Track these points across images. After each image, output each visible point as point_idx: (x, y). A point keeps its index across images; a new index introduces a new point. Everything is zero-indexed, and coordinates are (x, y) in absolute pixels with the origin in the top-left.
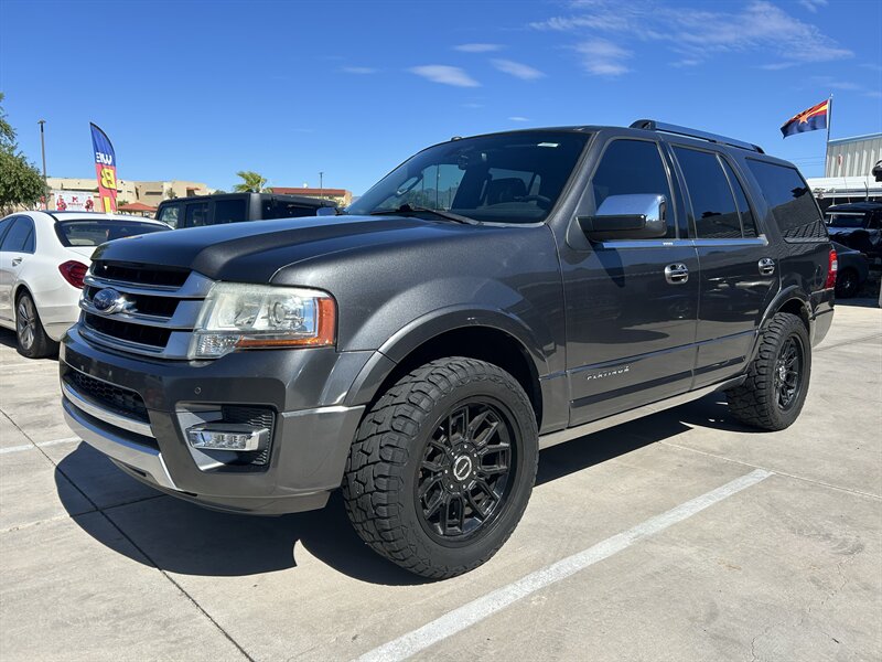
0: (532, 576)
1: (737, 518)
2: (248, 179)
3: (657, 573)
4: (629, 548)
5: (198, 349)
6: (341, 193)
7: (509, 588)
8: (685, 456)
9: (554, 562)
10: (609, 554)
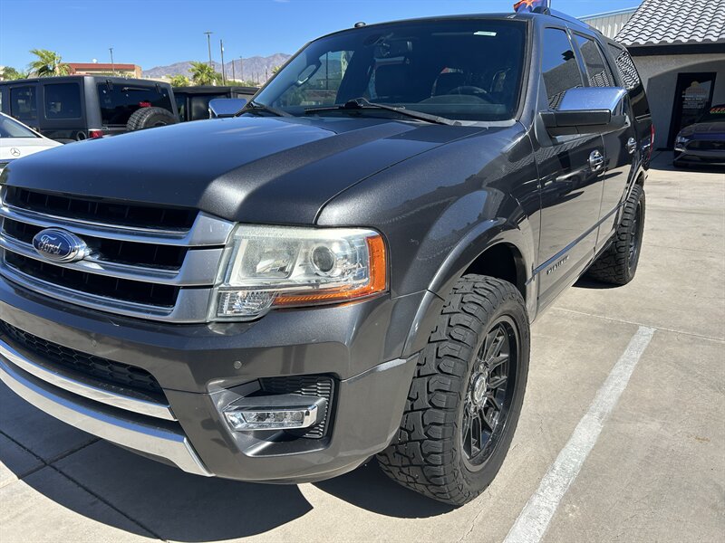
0: (545, 482)
1: (664, 382)
2: (42, 57)
3: (648, 457)
4: (603, 432)
5: (219, 308)
6: (132, 68)
7: (536, 500)
8: (576, 319)
9: (553, 460)
10: (593, 440)
